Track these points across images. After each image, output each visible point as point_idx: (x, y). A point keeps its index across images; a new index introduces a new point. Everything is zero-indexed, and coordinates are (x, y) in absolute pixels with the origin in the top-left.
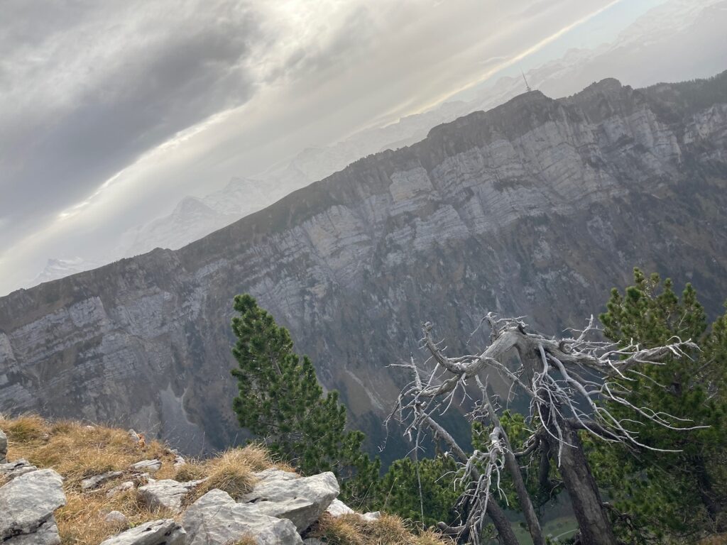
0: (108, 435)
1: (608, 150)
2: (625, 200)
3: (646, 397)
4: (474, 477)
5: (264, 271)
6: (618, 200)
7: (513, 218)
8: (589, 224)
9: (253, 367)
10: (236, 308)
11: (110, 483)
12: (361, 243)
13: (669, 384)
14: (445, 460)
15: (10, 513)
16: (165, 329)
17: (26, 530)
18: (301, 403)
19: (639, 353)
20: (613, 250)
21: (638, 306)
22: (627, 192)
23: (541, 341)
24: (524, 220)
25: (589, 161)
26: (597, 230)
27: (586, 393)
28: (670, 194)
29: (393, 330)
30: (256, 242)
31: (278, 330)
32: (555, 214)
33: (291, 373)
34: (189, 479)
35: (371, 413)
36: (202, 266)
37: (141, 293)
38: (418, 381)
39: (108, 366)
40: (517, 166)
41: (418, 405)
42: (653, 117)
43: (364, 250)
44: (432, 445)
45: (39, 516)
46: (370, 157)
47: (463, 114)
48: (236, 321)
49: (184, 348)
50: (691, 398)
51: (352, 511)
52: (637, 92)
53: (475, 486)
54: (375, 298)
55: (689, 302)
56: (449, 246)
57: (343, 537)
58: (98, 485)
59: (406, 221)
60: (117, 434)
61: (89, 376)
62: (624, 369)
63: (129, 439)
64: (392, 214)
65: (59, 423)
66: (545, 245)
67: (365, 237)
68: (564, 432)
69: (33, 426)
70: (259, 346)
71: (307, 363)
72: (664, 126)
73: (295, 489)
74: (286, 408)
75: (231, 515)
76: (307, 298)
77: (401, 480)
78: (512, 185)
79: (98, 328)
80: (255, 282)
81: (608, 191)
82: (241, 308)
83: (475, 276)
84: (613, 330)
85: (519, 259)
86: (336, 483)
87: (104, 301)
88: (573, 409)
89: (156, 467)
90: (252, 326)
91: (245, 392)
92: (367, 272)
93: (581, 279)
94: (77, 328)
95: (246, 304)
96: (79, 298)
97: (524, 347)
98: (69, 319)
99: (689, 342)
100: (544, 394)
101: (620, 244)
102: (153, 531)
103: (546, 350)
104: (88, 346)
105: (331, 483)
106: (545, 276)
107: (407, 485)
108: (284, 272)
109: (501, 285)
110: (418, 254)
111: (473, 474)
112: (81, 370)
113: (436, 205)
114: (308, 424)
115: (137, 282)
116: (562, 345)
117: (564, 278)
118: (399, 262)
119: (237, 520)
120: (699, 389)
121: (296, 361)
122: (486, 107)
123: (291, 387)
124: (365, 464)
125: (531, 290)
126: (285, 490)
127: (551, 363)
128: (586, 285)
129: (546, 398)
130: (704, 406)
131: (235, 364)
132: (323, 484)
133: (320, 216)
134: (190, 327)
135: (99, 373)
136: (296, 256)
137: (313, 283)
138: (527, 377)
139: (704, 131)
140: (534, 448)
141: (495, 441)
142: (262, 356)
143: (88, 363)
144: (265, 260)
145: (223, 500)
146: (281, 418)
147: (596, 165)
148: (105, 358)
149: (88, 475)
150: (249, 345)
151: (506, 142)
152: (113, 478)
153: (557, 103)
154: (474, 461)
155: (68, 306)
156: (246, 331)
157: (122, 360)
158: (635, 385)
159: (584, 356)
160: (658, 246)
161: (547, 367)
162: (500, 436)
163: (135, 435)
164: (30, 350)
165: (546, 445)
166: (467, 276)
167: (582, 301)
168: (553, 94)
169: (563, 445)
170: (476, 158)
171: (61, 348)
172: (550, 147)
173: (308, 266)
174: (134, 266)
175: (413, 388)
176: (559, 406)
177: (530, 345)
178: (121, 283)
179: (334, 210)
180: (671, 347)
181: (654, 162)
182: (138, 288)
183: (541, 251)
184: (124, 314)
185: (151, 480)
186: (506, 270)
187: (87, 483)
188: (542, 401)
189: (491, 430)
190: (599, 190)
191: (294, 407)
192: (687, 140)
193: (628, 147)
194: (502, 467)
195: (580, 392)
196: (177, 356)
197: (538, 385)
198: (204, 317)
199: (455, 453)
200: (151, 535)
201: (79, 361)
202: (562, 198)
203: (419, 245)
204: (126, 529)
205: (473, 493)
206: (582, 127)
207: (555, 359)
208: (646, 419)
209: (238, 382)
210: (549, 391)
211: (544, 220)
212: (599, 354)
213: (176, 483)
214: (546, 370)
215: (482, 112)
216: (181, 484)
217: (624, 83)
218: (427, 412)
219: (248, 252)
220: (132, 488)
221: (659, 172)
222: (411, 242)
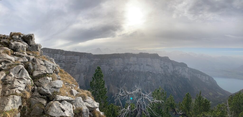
0: (71, 78)
1: (164, 66)
2: (164, 74)
3: (154, 108)
4: (122, 113)
5: (105, 63)
6: (163, 74)
7: (147, 71)
8: (158, 76)
9: (96, 78)
10: (97, 68)
11: (68, 85)
12: (122, 65)
13: (158, 107)
14: (119, 107)
15: (55, 84)
16: (86, 65)
17: (56, 88)
18: (100, 87)
19: (156, 101)
20: (159, 81)
21: (158, 93)
22: (164, 73)
23: (142, 93)
24: (148, 72)
25: (161, 67)
26: (158, 77)
27: (145, 105)
28: (170, 76)
29: (121, 81)
30: (106, 59)
31: (102, 74)
32: (153, 73)
33: (101, 82)
34: (78, 92)
35: (112, 93)
36: (96, 58)
37: (85, 58)
38: (120, 92)
39: (76, 66)
40: (151, 63)
41: (118, 96)
42: (171, 64)
43: (122, 67)
44: (118, 104)
45: (58, 87)
46: (129, 53)
47: (146, 53)
48: (96, 70)
49: (88, 69)
50: (160, 111)
51: (99, 111)
52: (171, 60)
53: (122, 114)
54: (120, 75)
55: (165, 94)
56: (135, 71)
57: (96, 116)
58: (67, 85)
59: (130, 65)
60: (72, 78)
61: (73, 66)
62: (152, 103)
63: (73, 80)
64: (129, 63)
65: (66, 72)
66: (150, 77)
67: (123, 65)
68: (140, 111)
69: (63, 71)
70: (98, 76)
71: (104, 82)
72: (172, 66)
73: (92, 103)
74: (98, 87)
75: (81, 103)
76: (110, 70)
77: (111, 107)
78: (149, 66)
79: (77, 61)
80: (103, 64)
81: (162, 72)
82: (98, 68)
83: (137, 78)
84: (153, 95)
85: (145, 77)
86: (99, 105)
87: (80, 57)
88: (143, 107)
89: (75, 86)
90: (98, 72)
91: (93, 81)
92: (121, 70)
93: (153, 84)
94: (74, 59)
95: (99, 68)
96: (77, 55)
97: (139, 93)
98: (74, 58)
99: (163, 101)
100: (139, 103)
101: (161, 81)
102: (70, 99)
103: (142, 95)
104: (75, 62)
105: (98, 105)
106: (148, 82)
107: (111, 109)
108: (108, 65)
109: (141, 81)
110: (130, 71)
111: (122, 112)
112: (72, 65)
113: (136, 64)
114: (100, 91)
115: (85, 56)
116: (145, 95)
117: (151, 83)
118: (127, 71)
119: (82, 104)
120: (162, 109)
121: (102, 81)
122: (150, 53)
123: (100, 84)
124: (106, 102)
125: (145, 83)
126: (91, 102)
127: (142, 97)
128: (154, 85)
129: (139, 104)
130: (162, 112)
131: (93, 77)
132: (97, 105)
133: (117, 59)
134: (90, 66)
135: (74, 67)
136: (111, 63)
137: (112, 68)
138: (137, 99)
139: (176, 69)
140: (134, 111)
141: (128, 108)
142: (98, 77)
143: (74, 65)
144: (106, 62)
145: (81, 99)
146: (96, 88)
147: (162, 68)
148: (76, 65)
149: (66, 82)
150: (97, 74)
151: (150, 59)
152: (69, 85)
153: (160, 57)
154: (124, 110)
155: (75, 56)
156: (97, 72)
157: (78, 66)
158: (153, 106)
159: (147, 98)
160: (166, 83)
161: (141, 98)
162: (130, 107)
163: (75, 80)
164: (67, 59)
165: (136, 112)
166: (136, 77)
167: (152, 88)
168: (160, 55)
169: (139, 113)
170: (145, 60)
171: (71, 61)
172: (156, 62)
173: (112, 65)
174: (86, 54)
175: (119, 93)
176: (141, 106)
177: (140, 93)
178: (83, 56)
179: (120, 59)
180: (160, 101)
181: (169, 71)
182: (85, 57)
183: (149, 77)
184: (82, 60)
185: (74, 89)
186: (143, 78)
187: (66, 83)
188: (138, 104)
189: (129, 106)
190: (161, 71)
191: (99, 88)
192: (174, 69)
193: (167, 67)
194: (128, 113)
195: (144, 104)
196: (86, 70)
197: (139, 101)
198: (93, 66)
199: (121, 107)
200: (70, 100)
201: (72, 64)
202: (155, 71)
203: (131, 69)
204: (67, 96)
205: (121, 115)
206: (162, 62)
207: (143, 97)
208: (152, 113)
209: (92, 79)
210: (140, 102)
211: (151, 73)
212: (150, 99)
213: (76, 91)
214: (141, 99)
215: (149, 54)
216: (77, 92)
217: (169, 58)
218: (119, 98)
219: (104, 59)
220: (71, 88)
221: (169, 72)
222: (130, 68)
